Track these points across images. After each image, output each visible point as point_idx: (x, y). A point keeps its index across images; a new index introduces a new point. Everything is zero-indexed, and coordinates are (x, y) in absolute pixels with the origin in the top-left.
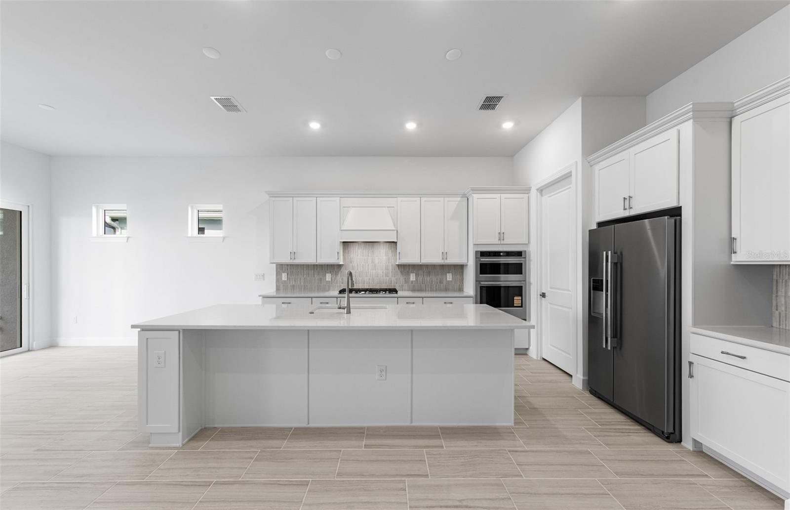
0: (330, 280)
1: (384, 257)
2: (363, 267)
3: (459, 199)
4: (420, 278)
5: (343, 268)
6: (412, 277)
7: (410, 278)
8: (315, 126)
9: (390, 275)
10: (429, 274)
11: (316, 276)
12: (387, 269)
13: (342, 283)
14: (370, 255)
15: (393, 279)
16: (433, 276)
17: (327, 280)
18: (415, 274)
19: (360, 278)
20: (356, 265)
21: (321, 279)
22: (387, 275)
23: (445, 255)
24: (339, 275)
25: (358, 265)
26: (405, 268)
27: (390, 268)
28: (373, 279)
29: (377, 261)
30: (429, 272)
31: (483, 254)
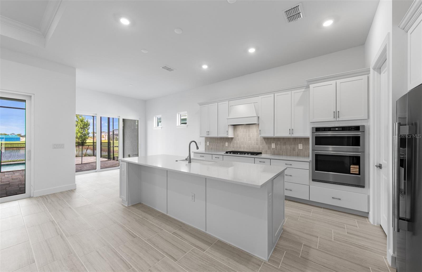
0: (227, 146)
1: (256, 133)
2: (244, 139)
3: (303, 90)
4: (279, 147)
5: (234, 139)
6: (273, 146)
7: (271, 146)
8: (205, 67)
9: (259, 144)
10: (285, 144)
11: (221, 143)
12: (257, 140)
13: (233, 148)
14: (247, 132)
15: (261, 146)
16: (288, 146)
17: (226, 146)
18: (275, 144)
19: (242, 145)
20: (240, 138)
21: (223, 145)
22: (257, 144)
23: (291, 131)
24: (232, 143)
25: (241, 138)
26: (268, 140)
27: (259, 139)
28: (249, 146)
29: (251, 136)
30: (285, 143)
31: (318, 129)
